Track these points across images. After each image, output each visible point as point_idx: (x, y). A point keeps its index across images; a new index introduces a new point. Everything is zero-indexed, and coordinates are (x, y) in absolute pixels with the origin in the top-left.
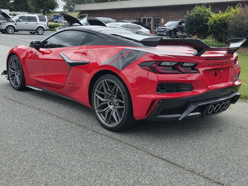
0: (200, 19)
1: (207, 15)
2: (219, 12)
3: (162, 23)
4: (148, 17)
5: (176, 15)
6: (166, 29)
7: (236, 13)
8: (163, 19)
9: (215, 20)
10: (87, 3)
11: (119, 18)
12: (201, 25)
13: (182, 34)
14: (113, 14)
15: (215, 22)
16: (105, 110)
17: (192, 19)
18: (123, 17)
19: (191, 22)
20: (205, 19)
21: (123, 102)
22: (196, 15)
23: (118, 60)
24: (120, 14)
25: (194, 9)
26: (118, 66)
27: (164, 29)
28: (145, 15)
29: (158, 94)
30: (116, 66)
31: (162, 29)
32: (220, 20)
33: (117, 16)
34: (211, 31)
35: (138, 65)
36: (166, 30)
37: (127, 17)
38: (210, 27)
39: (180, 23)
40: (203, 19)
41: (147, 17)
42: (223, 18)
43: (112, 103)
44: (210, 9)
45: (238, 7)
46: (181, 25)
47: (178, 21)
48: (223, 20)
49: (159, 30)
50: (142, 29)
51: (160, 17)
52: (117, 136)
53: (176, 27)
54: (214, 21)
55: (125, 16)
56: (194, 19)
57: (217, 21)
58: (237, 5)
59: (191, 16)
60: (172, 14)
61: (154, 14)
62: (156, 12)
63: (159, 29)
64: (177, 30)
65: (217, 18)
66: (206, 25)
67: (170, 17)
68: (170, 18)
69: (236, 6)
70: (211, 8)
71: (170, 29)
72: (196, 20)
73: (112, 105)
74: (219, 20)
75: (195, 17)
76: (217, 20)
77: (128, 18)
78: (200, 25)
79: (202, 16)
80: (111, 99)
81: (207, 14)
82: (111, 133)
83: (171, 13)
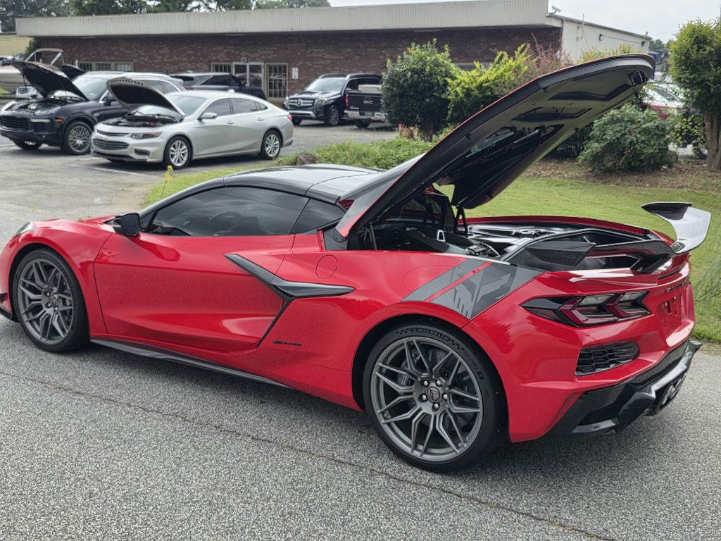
0: (424, 81)
1: (441, 71)
2: (474, 67)
3: (294, 80)
4: (252, 61)
5: (334, 57)
6: (314, 100)
7: (519, 67)
8: (297, 69)
9: (468, 89)
10: (53, 14)
11: (160, 60)
12: (427, 97)
13: (361, 114)
14: (141, 49)
15: (468, 92)
16: (409, 417)
17: (404, 82)
18: (175, 58)
19: (402, 91)
20: (438, 82)
21: (478, 399)
22: (413, 70)
23: (456, 291)
24: (166, 50)
25: (405, 53)
26: (461, 306)
27: (309, 101)
28: (241, 56)
29: (580, 378)
30: (453, 307)
31: (302, 101)
32: (480, 87)
33: (156, 56)
34: (455, 115)
35: (520, 305)
36: (313, 103)
37: (185, 59)
38: (451, 106)
39: (352, 84)
40: (432, 83)
41: (247, 62)
42: (487, 82)
43: (424, 397)
44: (447, 54)
45: (521, 52)
46: (357, 88)
47: (345, 76)
48: (488, 88)
49: (296, 104)
50: (270, 109)
51: (287, 62)
52: (458, 486)
53: (341, 93)
54: (464, 90)
55: (179, 56)
56: (410, 81)
57: (473, 90)
58: (519, 49)
59: (399, 73)
60: (320, 56)
61: (268, 52)
62: (276, 49)
63: (296, 101)
64: (347, 105)
65: (472, 83)
66: (441, 99)
67: (315, 63)
68: (315, 66)
69: (517, 50)
70: (450, 52)
71: (326, 99)
72: (414, 85)
73: (427, 399)
74: (477, 88)
75: (412, 76)
76: (473, 86)
77: (190, 62)
78: (427, 100)
79: (431, 75)
80: (423, 385)
81: (443, 69)
82: (437, 480)
83: (317, 53)
